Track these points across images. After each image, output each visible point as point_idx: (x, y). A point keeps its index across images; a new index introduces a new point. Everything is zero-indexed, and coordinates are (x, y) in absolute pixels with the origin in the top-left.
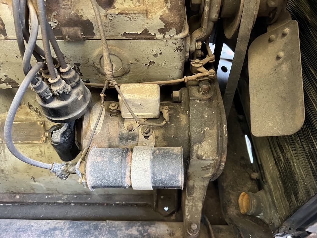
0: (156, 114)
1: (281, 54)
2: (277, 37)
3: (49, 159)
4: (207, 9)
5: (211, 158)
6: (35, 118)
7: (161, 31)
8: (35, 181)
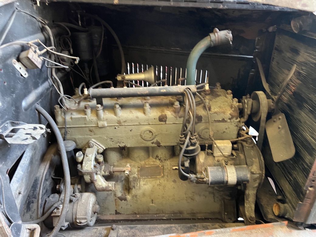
0: (230, 154)
1: (280, 126)
2: (277, 119)
3: (164, 187)
4: (246, 110)
5: (258, 173)
7: (230, 119)
8: (152, 203)
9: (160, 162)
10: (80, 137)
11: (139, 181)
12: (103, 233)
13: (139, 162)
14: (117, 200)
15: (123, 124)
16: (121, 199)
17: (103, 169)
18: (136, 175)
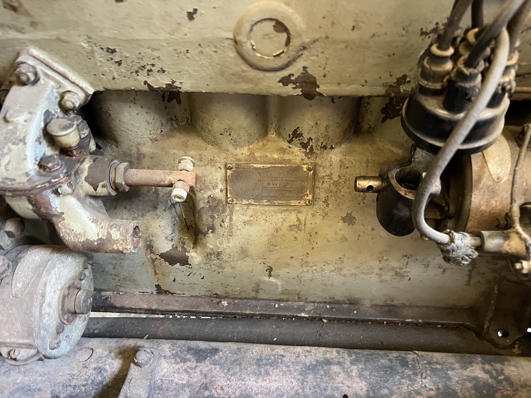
3: (311, 236)
6: (300, 158)
8: (270, 276)
9: (306, 153)
11: (228, 211)
12: (107, 367)
13: (231, 149)
14: (157, 262)
16: (171, 259)
17: (85, 174)
18: (218, 190)
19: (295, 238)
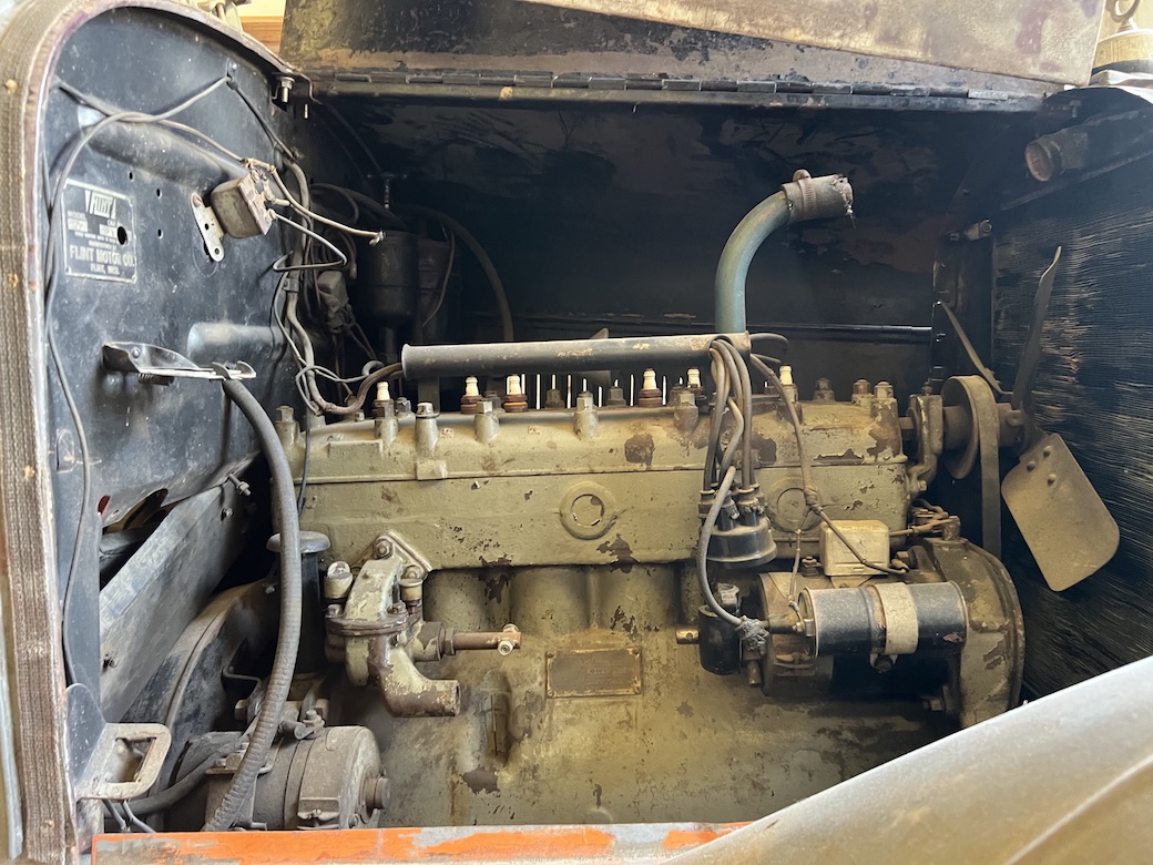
0: (885, 563)
1: (1053, 476)
2: (1037, 460)
3: (644, 734)
5: (998, 626)
6: (624, 641)
7: (872, 451)
8: (599, 804)
9: (631, 637)
10: (348, 520)
11: (547, 708)
13: (552, 636)
14: (458, 788)
15: (502, 471)
16: (475, 783)
17: (419, 631)
18: (537, 684)
19: (626, 738)
